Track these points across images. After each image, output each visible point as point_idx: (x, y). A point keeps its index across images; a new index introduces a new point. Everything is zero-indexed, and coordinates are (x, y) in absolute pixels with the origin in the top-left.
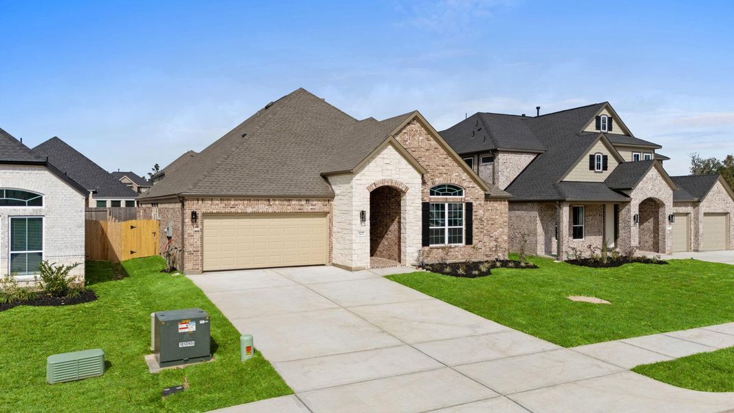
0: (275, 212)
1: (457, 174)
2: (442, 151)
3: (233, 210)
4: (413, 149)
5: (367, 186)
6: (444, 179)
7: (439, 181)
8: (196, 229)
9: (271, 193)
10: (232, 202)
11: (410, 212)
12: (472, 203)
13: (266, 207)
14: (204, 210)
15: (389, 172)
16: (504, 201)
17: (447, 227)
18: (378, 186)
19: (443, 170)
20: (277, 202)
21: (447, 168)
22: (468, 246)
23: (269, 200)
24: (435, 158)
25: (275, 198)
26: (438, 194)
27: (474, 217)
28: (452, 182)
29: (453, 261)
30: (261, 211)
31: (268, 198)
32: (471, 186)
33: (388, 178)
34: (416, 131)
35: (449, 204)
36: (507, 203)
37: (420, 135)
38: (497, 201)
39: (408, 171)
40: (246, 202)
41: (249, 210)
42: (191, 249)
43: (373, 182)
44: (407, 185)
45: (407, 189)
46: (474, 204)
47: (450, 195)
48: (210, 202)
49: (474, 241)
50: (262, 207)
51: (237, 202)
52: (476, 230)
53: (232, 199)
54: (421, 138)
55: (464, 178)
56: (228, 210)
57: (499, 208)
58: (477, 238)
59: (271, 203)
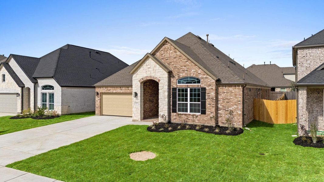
0: (123, 93)
1: (194, 70)
2: (184, 57)
3: (109, 91)
4: (166, 59)
5: (139, 80)
6: (186, 74)
7: (182, 75)
8: (99, 99)
9: (122, 85)
10: (109, 88)
11: (161, 93)
12: (205, 88)
13: (120, 90)
14: (101, 92)
15: (150, 72)
16: (239, 86)
17: (189, 102)
18: (144, 80)
19: (185, 68)
20: (124, 88)
21: (187, 67)
22: (203, 115)
23: (121, 87)
24: (179, 62)
25: (123, 86)
26: (183, 83)
27: (207, 97)
28: (191, 75)
29: (192, 123)
30: (118, 92)
31: (120, 87)
32: (205, 77)
33: (149, 75)
34: (168, 48)
35: (190, 89)
36: (240, 87)
37: (170, 50)
38: (232, 86)
39: (160, 71)
40: (113, 88)
41: (114, 92)
42: (97, 106)
43: (141, 78)
44: (159, 79)
45: (159, 80)
46: (207, 88)
47: (192, 83)
48: (102, 88)
49: (207, 112)
50: (118, 90)
51: (111, 88)
52: (209, 105)
53: (109, 87)
54: (171, 51)
55: (200, 72)
56: (108, 91)
57: (233, 91)
58: (209, 110)
59: (122, 89)
